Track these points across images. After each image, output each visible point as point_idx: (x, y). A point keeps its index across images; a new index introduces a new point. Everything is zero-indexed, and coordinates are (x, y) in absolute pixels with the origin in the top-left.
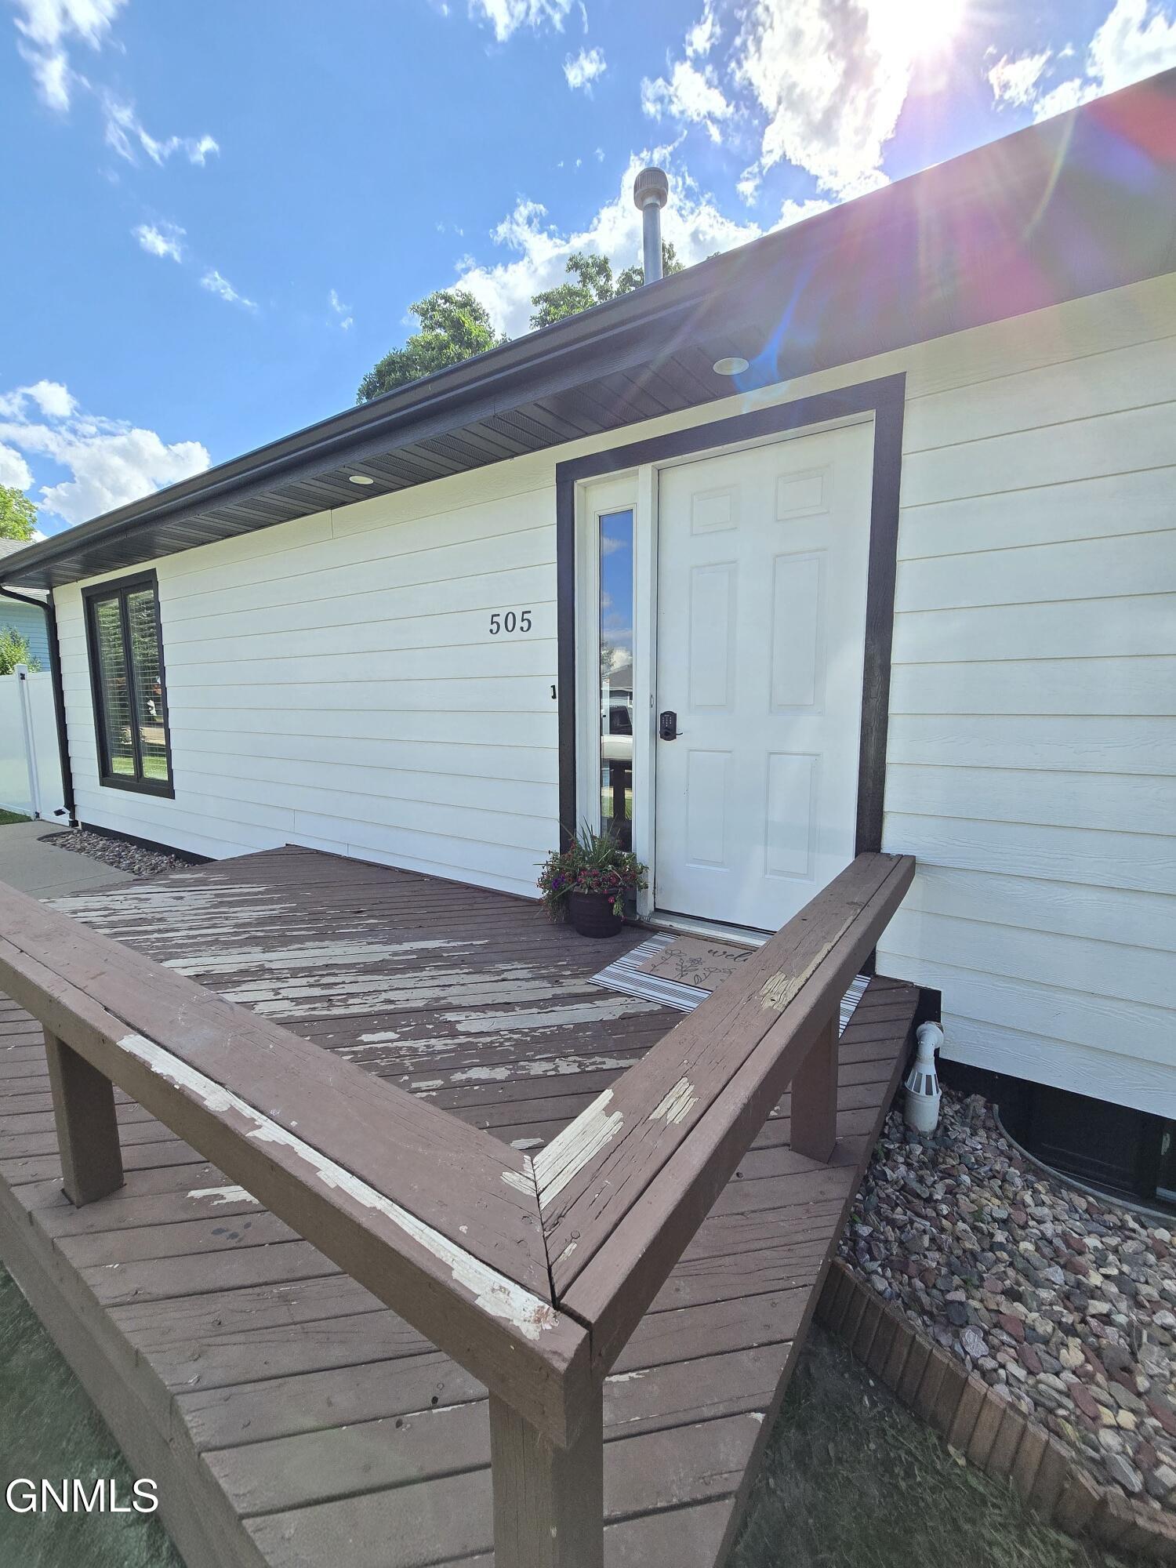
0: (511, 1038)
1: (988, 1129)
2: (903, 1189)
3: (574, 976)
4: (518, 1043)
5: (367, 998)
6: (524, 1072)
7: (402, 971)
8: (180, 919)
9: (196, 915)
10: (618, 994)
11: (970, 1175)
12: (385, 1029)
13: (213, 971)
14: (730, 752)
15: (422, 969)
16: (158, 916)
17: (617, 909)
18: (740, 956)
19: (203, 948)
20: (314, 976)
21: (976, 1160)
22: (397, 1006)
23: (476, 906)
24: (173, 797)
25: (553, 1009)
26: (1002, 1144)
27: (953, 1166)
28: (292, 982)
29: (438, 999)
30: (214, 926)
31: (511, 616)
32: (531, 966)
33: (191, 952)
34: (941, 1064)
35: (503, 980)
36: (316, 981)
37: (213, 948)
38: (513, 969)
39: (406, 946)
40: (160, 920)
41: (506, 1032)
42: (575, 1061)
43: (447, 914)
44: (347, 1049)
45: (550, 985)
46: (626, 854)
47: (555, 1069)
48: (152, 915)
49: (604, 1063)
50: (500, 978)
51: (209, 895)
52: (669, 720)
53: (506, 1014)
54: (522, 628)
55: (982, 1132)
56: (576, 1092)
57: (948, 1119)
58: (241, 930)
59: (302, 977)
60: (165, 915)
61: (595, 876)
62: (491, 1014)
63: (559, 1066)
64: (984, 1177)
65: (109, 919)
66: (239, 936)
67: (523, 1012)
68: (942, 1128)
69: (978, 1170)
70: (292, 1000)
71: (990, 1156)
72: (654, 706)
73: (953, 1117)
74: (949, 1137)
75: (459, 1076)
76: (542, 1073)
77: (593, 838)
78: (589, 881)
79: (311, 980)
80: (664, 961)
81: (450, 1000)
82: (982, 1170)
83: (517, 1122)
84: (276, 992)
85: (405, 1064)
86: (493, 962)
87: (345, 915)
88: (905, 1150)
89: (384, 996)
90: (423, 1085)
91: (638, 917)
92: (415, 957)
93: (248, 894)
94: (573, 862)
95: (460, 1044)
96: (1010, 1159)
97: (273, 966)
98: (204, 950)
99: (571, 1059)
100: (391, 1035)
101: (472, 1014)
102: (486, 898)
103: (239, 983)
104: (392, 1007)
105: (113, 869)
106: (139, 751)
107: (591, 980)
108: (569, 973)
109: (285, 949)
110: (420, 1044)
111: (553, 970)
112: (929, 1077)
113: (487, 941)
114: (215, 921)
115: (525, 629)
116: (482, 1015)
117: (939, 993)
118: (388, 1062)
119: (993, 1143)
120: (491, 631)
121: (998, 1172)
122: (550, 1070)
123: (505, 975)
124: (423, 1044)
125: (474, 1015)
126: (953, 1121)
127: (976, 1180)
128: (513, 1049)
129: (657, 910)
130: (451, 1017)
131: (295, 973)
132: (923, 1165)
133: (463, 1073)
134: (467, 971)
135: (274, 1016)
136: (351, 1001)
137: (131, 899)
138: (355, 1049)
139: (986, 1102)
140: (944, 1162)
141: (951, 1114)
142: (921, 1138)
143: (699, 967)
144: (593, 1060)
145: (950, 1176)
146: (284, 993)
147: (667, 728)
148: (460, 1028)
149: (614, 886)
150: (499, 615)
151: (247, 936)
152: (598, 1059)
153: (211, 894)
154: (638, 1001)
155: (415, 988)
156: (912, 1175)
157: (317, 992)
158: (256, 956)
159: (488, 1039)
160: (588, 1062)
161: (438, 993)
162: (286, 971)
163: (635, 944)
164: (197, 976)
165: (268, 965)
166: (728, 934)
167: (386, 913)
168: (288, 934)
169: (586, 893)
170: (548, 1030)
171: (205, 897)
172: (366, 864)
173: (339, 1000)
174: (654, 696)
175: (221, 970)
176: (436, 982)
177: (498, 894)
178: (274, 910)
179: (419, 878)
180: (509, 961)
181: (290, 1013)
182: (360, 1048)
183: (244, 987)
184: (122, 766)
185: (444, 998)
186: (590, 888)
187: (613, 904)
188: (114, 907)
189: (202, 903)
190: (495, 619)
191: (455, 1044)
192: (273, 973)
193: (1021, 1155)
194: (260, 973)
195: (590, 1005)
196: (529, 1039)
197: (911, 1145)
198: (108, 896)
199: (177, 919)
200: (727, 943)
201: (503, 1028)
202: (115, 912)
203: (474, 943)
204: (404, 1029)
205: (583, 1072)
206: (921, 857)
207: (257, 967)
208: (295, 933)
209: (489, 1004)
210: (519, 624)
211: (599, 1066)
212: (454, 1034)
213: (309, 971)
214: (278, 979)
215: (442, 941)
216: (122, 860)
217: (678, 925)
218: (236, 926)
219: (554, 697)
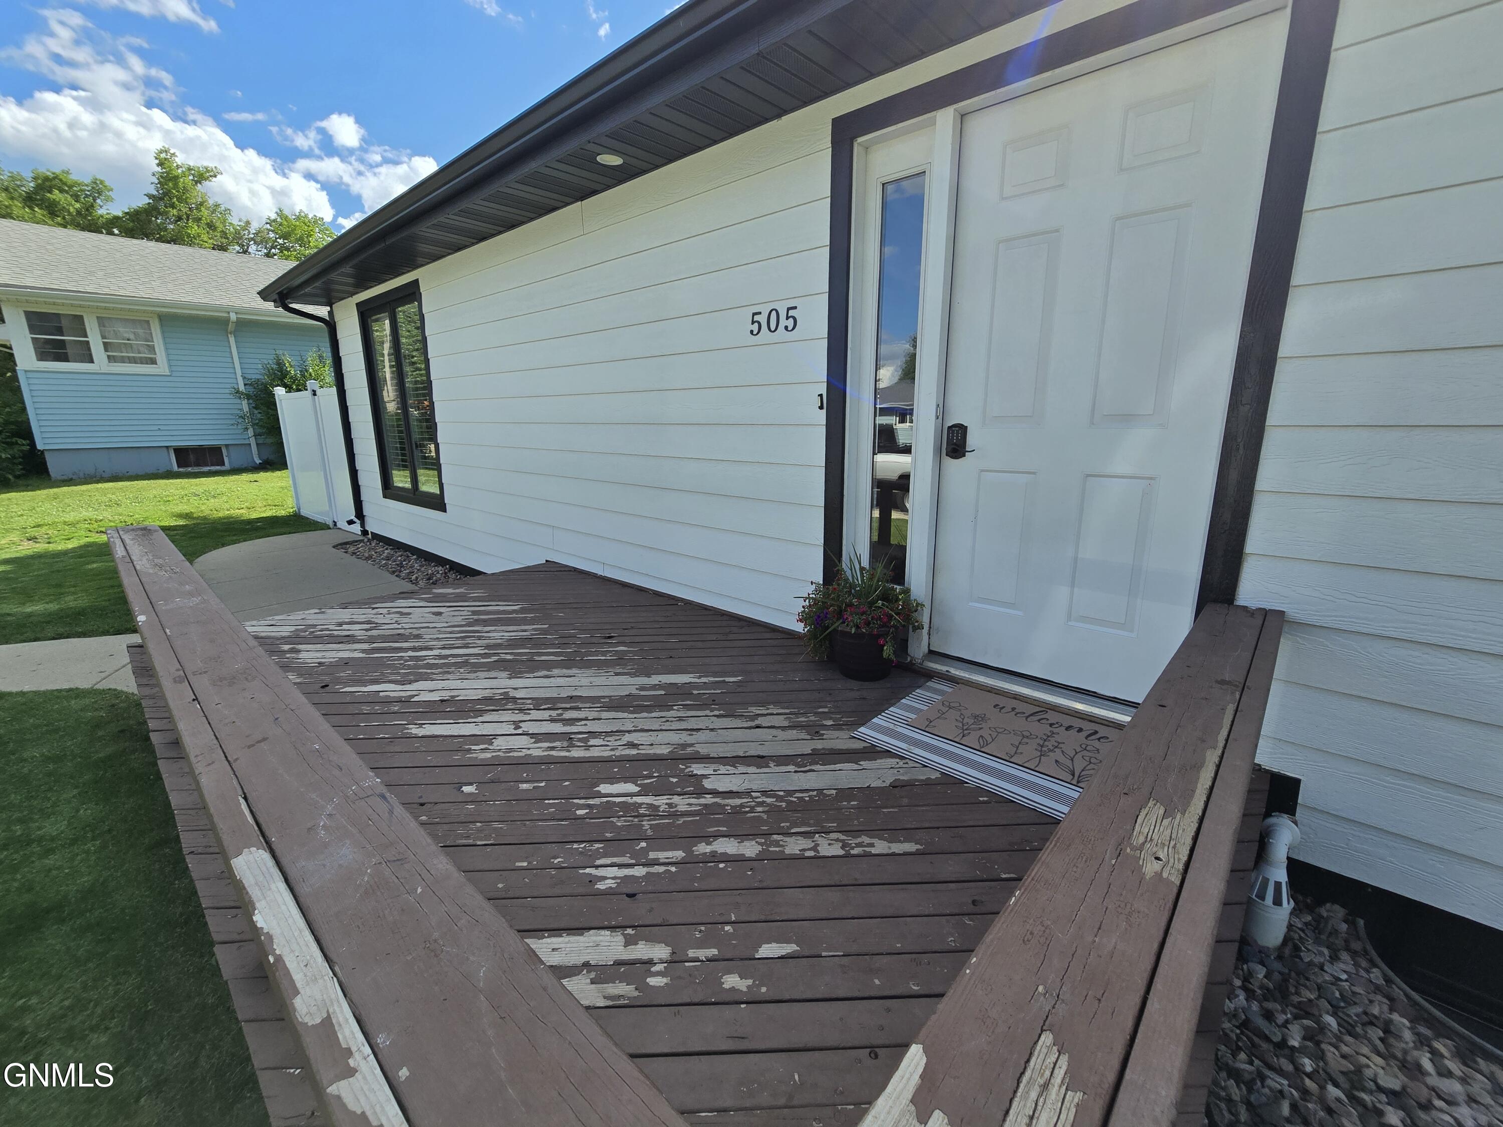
0: (764, 802)
1: (1354, 954)
2: (1245, 1024)
3: (837, 727)
4: (772, 810)
5: (609, 739)
6: (777, 849)
7: (648, 709)
8: (435, 637)
9: (451, 633)
10: (888, 754)
11: (1334, 1015)
12: (626, 780)
13: (458, 696)
14: (1034, 473)
15: (670, 708)
16: (415, 632)
17: (888, 651)
18: (1032, 715)
19: (453, 669)
20: (558, 709)
21: (1341, 994)
22: (639, 752)
23: (731, 637)
24: (444, 510)
25: (813, 767)
26: (1376, 975)
27: (1310, 1001)
28: (535, 714)
29: (684, 746)
30: (466, 646)
31: (774, 313)
32: (787, 711)
33: (440, 673)
34: (1294, 866)
35: (758, 727)
36: (559, 715)
37: (462, 670)
38: (767, 714)
39: (655, 680)
40: (418, 637)
41: (758, 794)
42: (837, 840)
43: (700, 644)
44: (582, 802)
45: (809, 737)
46: (898, 587)
47: (814, 848)
48: (410, 631)
49: (872, 845)
50: (753, 724)
51: (466, 612)
52: (958, 433)
53: (758, 771)
54: (786, 328)
55: (1345, 956)
56: (838, 883)
57: (1296, 932)
58: (492, 652)
59: (544, 709)
60: (422, 631)
61: (863, 613)
62: (742, 769)
63: (818, 845)
64: (1356, 1022)
65: (369, 633)
66: (489, 658)
67: (778, 769)
68: (1290, 944)
69: (1345, 1010)
70: (532, 735)
71: (1362, 992)
72: (941, 417)
73: (1303, 930)
74: (1301, 959)
75: (703, 848)
76: (799, 852)
77: (862, 569)
78: (856, 619)
79: (554, 713)
80: (941, 715)
81: (698, 748)
82: (1354, 1011)
83: (769, 918)
84: (517, 724)
85: (643, 826)
86: (746, 704)
87: (594, 640)
88: (1242, 969)
89: (627, 738)
90: (662, 855)
91: (909, 659)
92: (663, 692)
93: (504, 612)
94: (839, 596)
95: (706, 805)
96: (1391, 999)
97: (519, 694)
98: (452, 672)
99: (834, 836)
100: (631, 788)
101: (721, 767)
102: (742, 627)
103: (481, 712)
104: (634, 752)
105: (393, 578)
106: (414, 464)
107: (855, 734)
108: (830, 723)
109: (531, 675)
110: (661, 802)
111: (812, 718)
112: (1278, 885)
113: (740, 678)
114: (469, 641)
115: (790, 329)
116: (731, 770)
117: (1297, 782)
118: (625, 821)
119: (1362, 973)
120: (752, 332)
121: (1376, 1017)
122: (809, 849)
123: (760, 721)
124: (665, 801)
125: (723, 769)
126: (1303, 935)
127: (1346, 1025)
128: (765, 817)
129: (931, 652)
130: (698, 769)
131: (538, 703)
132: (1268, 995)
133: (707, 844)
134: (716, 713)
135: (511, 754)
136: (592, 742)
137: (394, 613)
138: (591, 802)
139: (1347, 914)
140: (1298, 993)
141: (1299, 926)
142: (1262, 956)
143: (984, 725)
144: (859, 840)
145: (1308, 1015)
146: (525, 727)
147: (955, 444)
148: (707, 784)
149: (884, 625)
150: (760, 313)
151: (495, 658)
152: (866, 840)
153: (468, 611)
154: (911, 764)
155: (661, 730)
156: (1255, 1006)
157: (558, 728)
158: (503, 682)
159: (738, 802)
160: (853, 842)
161: (684, 738)
162: (529, 701)
163: (906, 691)
164: (442, 701)
165: (513, 693)
166: (1016, 686)
167: (637, 639)
168: (537, 658)
169: (853, 632)
170: (807, 795)
171: (462, 613)
172: (620, 584)
173: (580, 740)
174: (941, 406)
175: (466, 696)
176: (684, 725)
177: (753, 623)
178: (525, 631)
179: (673, 602)
180: (763, 704)
181: (529, 752)
182: (596, 801)
183: (487, 717)
184: (401, 479)
185: (692, 745)
186: (857, 627)
187: (884, 646)
188: (376, 621)
189: (458, 620)
190: (756, 318)
191: (700, 805)
192: (516, 703)
193: (1406, 995)
194: (503, 702)
195: (856, 767)
196: (784, 805)
197: (1250, 964)
198: (374, 608)
199: (432, 636)
200: (1016, 697)
201: (755, 787)
202: (376, 626)
203: (727, 679)
204: (646, 781)
205: (847, 856)
206: (1292, 611)
207: (501, 694)
208: (543, 658)
209: (740, 757)
210: (783, 322)
211: (867, 849)
212: (701, 792)
213: (551, 703)
214: (521, 710)
215: (692, 675)
216: (402, 569)
217: (957, 672)
218: (488, 647)
219: (821, 408)
